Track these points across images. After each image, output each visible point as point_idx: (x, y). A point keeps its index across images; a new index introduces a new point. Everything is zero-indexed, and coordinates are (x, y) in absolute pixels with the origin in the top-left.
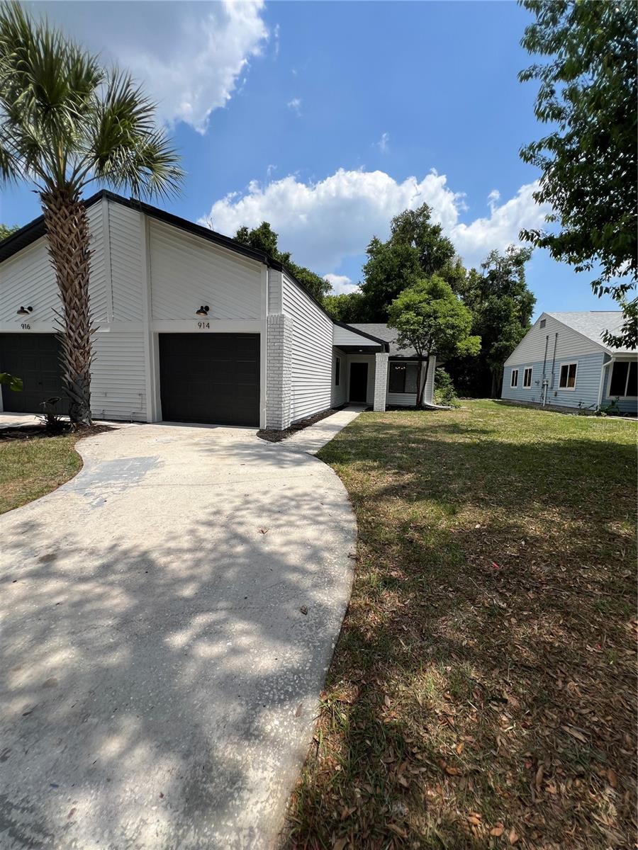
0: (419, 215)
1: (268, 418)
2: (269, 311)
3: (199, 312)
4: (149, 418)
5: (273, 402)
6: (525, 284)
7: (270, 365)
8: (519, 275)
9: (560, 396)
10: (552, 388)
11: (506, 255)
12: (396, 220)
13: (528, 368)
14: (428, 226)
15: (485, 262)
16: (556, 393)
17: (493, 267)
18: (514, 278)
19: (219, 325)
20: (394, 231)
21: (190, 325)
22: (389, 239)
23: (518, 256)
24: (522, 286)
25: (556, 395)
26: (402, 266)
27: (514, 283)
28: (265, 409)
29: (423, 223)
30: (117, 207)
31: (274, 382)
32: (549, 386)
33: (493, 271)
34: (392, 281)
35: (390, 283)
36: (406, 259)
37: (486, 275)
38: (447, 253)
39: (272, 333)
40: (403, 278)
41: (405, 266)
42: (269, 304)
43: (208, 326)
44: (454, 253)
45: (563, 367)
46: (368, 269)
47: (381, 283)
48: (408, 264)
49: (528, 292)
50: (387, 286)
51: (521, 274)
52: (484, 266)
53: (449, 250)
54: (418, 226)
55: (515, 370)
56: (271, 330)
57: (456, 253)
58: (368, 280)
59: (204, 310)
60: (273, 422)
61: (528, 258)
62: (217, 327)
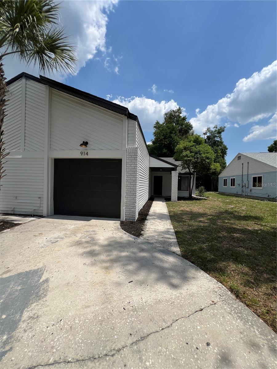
0: (176, 112)
1: (126, 214)
2: (128, 145)
3: (81, 145)
4: (45, 213)
5: (129, 203)
6: (223, 142)
7: (128, 179)
8: (219, 138)
9: (253, 191)
10: (248, 187)
11: (214, 130)
12: (166, 114)
13: (233, 178)
14: (180, 117)
15: (205, 132)
16: (251, 190)
17: (208, 134)
18: (217, 139)
19: (94, 154)
20: (165, 119)
21: (75, 153)
22: (163, 122)
23: (219, 130)
24: (222, 143)
25: (251, 191)
26: (171, 133)
27: (218, 141)
28: (124, 208)
29: (179, 115)
30: (31, 83)
31: (131, 190)
32: (247, 186)
33: (209, 136)
34: (166, 139)
35: (166, 140)
36: (172, 130)
37: (206, 138)
38: (189, 128)
39: (129, 159)
40: (172, 138)
41: (172, 133)
42: (128, 140)
43: (87, 154)
44: (192, 128)
45: (254, 178)
46: (155, 134)
47: (161, 140)
48: (174, 132)
49: (224, 145)
50: (165, 141)
51: (220, 137)
52: (205, 134)
53: (191, 127)
54: (176, 117)
55: (225, 179)
56: (129, 156)
57: (193, 129)
58: (155, 139)
59: (85, 144)
60: (129, 216)
61: (223, 131)
62: (93, 155)
